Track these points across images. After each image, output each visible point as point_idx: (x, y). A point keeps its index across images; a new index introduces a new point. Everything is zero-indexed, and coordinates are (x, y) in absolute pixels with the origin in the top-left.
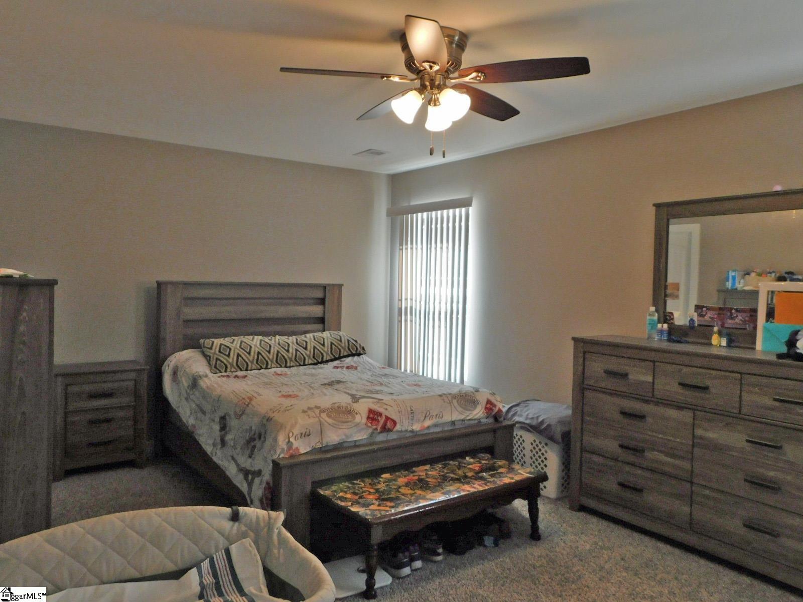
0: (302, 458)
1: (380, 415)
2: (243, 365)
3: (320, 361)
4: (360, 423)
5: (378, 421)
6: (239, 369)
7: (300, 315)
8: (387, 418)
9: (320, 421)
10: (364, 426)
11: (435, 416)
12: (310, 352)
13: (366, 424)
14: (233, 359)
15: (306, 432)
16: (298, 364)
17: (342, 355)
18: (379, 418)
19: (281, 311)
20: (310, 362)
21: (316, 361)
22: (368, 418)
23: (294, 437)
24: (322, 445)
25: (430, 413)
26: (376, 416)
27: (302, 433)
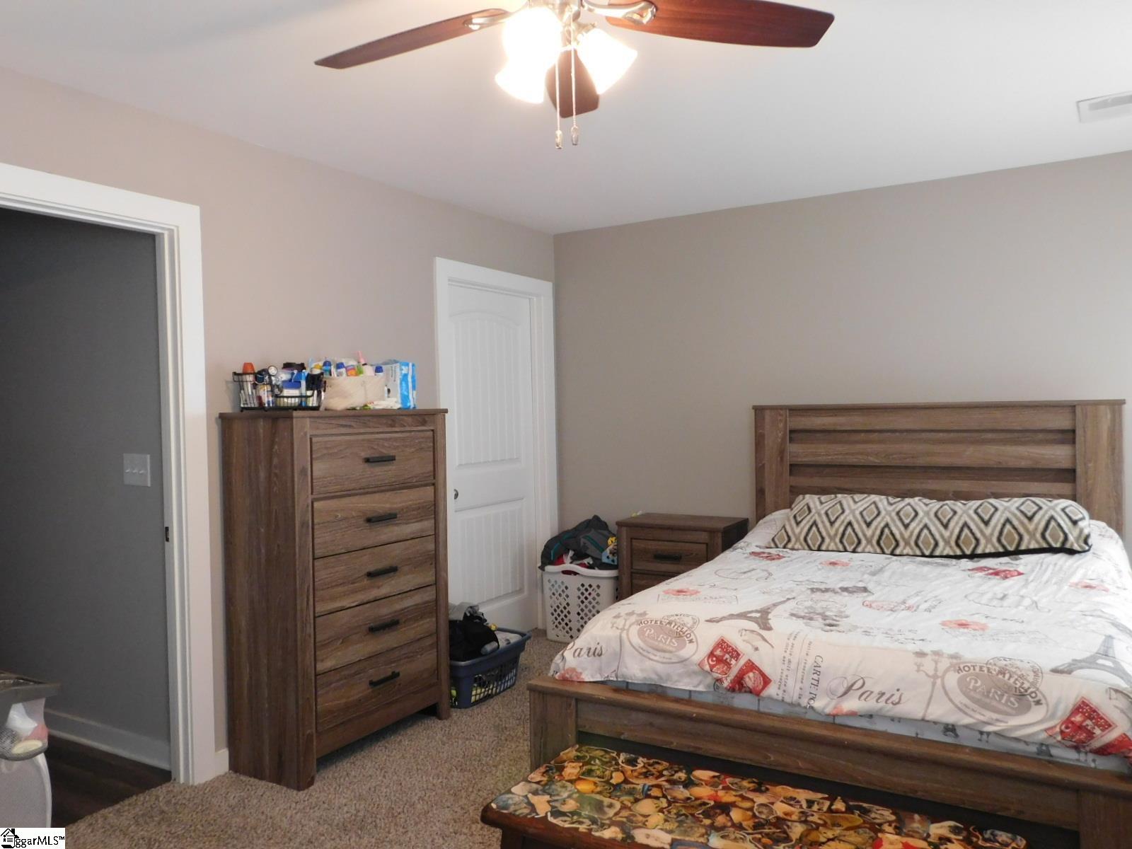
0: (587, 690)
1: (736, 654)
2: (814, 539)
3: (968, 552)
4: (688, 659)
5: (729, 665)
6: (806, 547)
7: (1012, 463)
8: (751, 666)
9: (621, 637)
10: (696, 668)
11: (875, 696)
12: (952, 533)
13: (700, 665)
14: (802, 529)
15: (596, 649)
16: (918, 552)
17: (1023, 547)
18: (733, 662)
19: (971, 455)
20: (948, 551)
21: (959, 552)
22: (711, 655)
23: (573, 650)
24: (617, 678)
25: (864, 684)
26: (727, 656)
27: (590, 649)
